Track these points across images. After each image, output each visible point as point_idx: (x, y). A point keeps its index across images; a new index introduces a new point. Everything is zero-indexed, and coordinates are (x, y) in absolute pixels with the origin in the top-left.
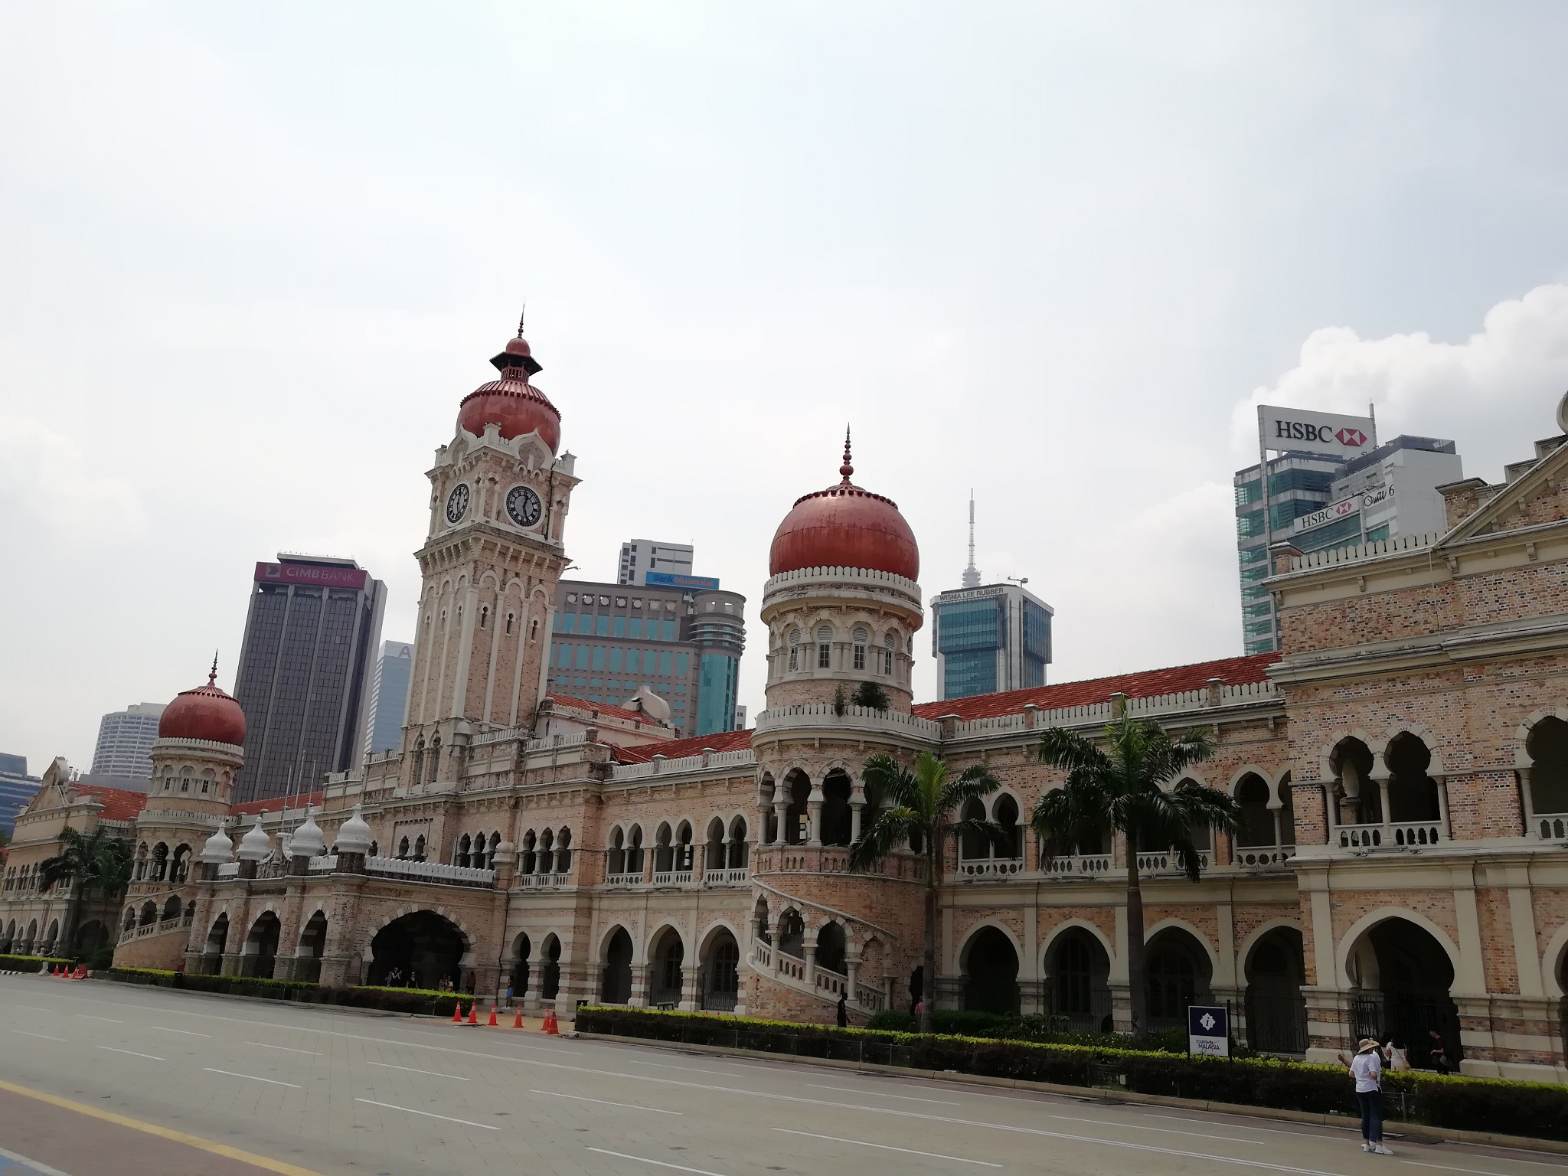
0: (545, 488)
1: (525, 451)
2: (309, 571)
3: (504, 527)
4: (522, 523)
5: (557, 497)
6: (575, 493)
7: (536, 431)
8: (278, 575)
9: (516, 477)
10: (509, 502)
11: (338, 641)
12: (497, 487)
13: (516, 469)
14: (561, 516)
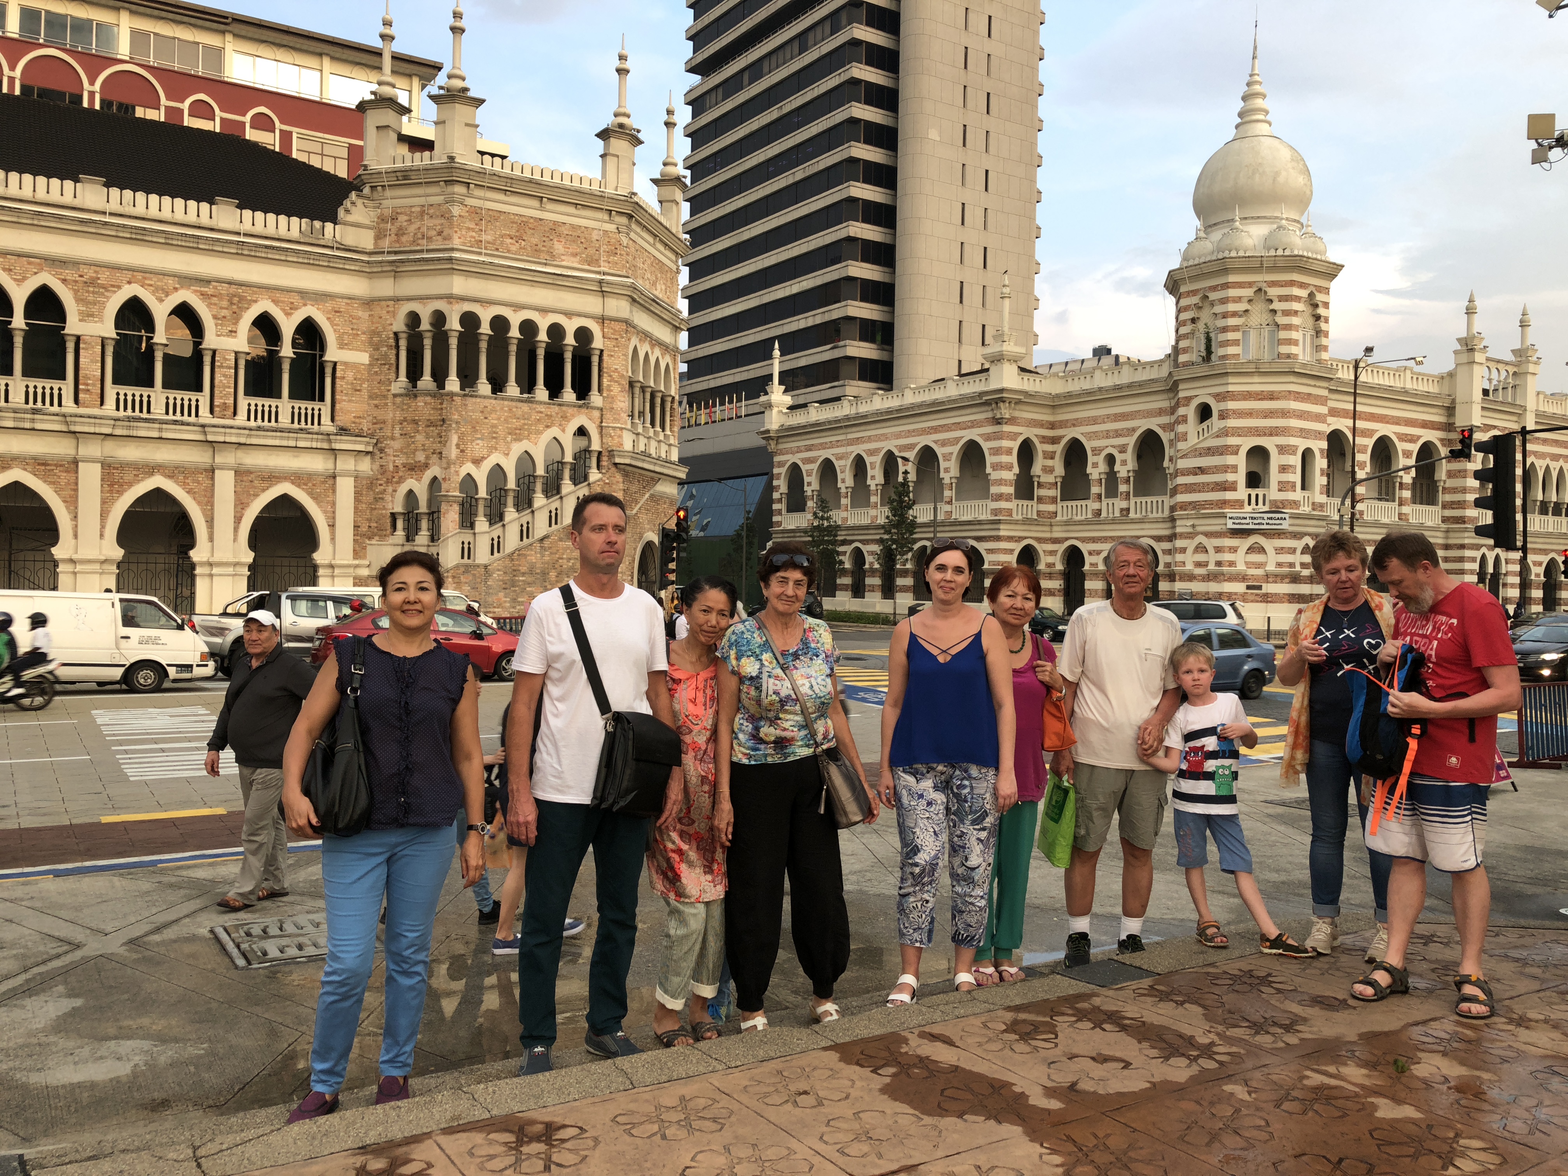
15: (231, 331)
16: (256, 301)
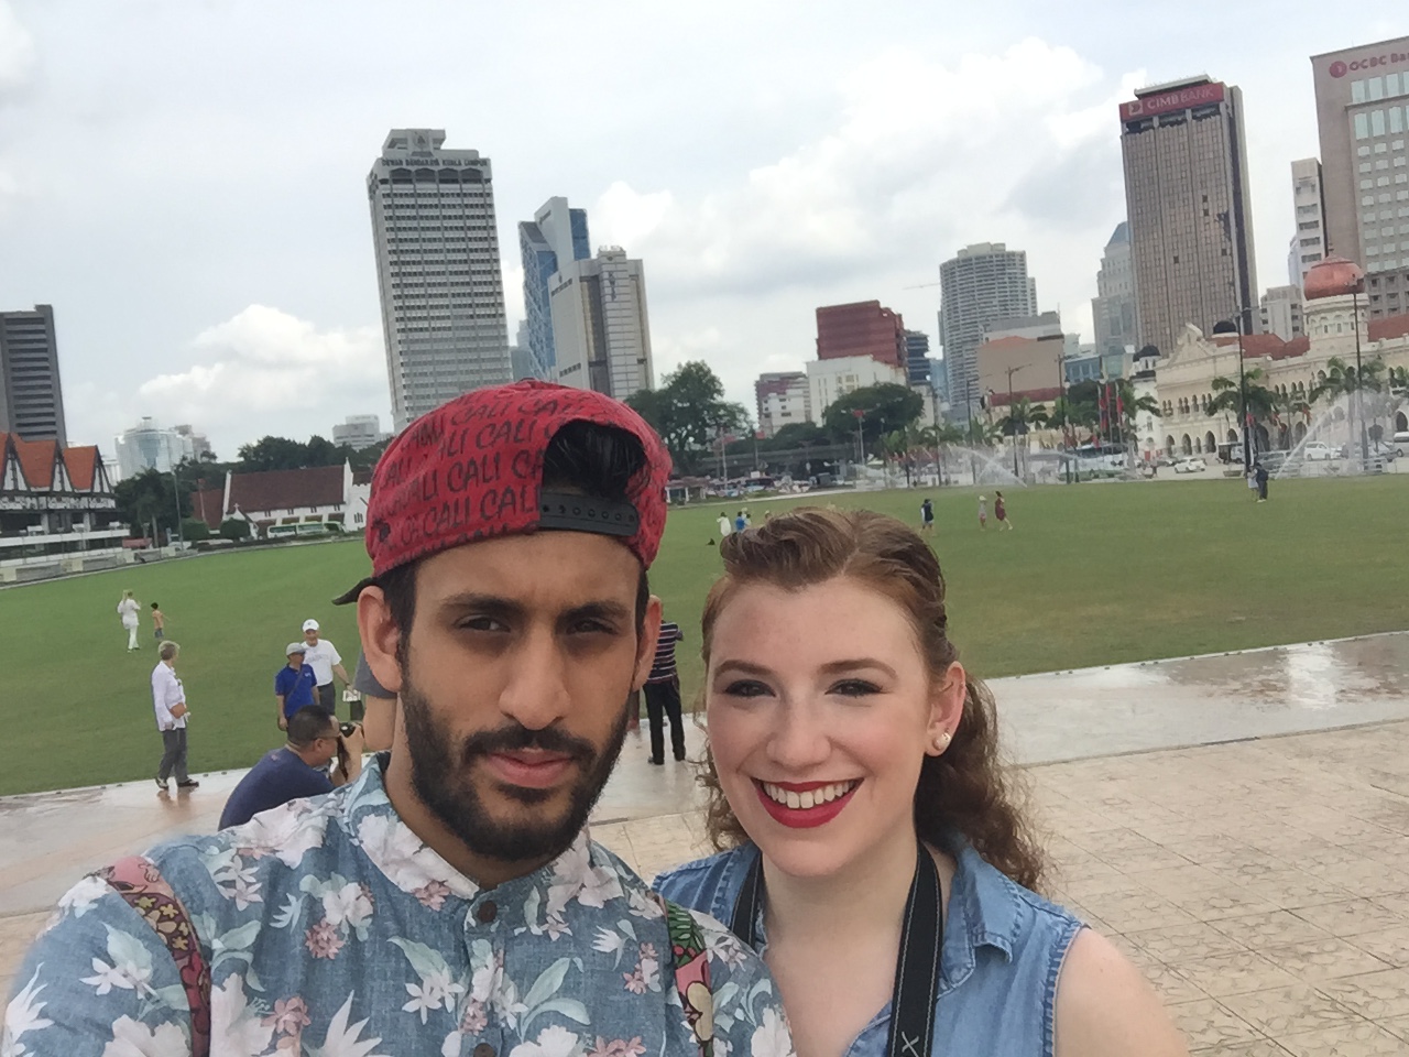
2: (1168, 99)
8: (1141, 111)
11: (1211, 156)
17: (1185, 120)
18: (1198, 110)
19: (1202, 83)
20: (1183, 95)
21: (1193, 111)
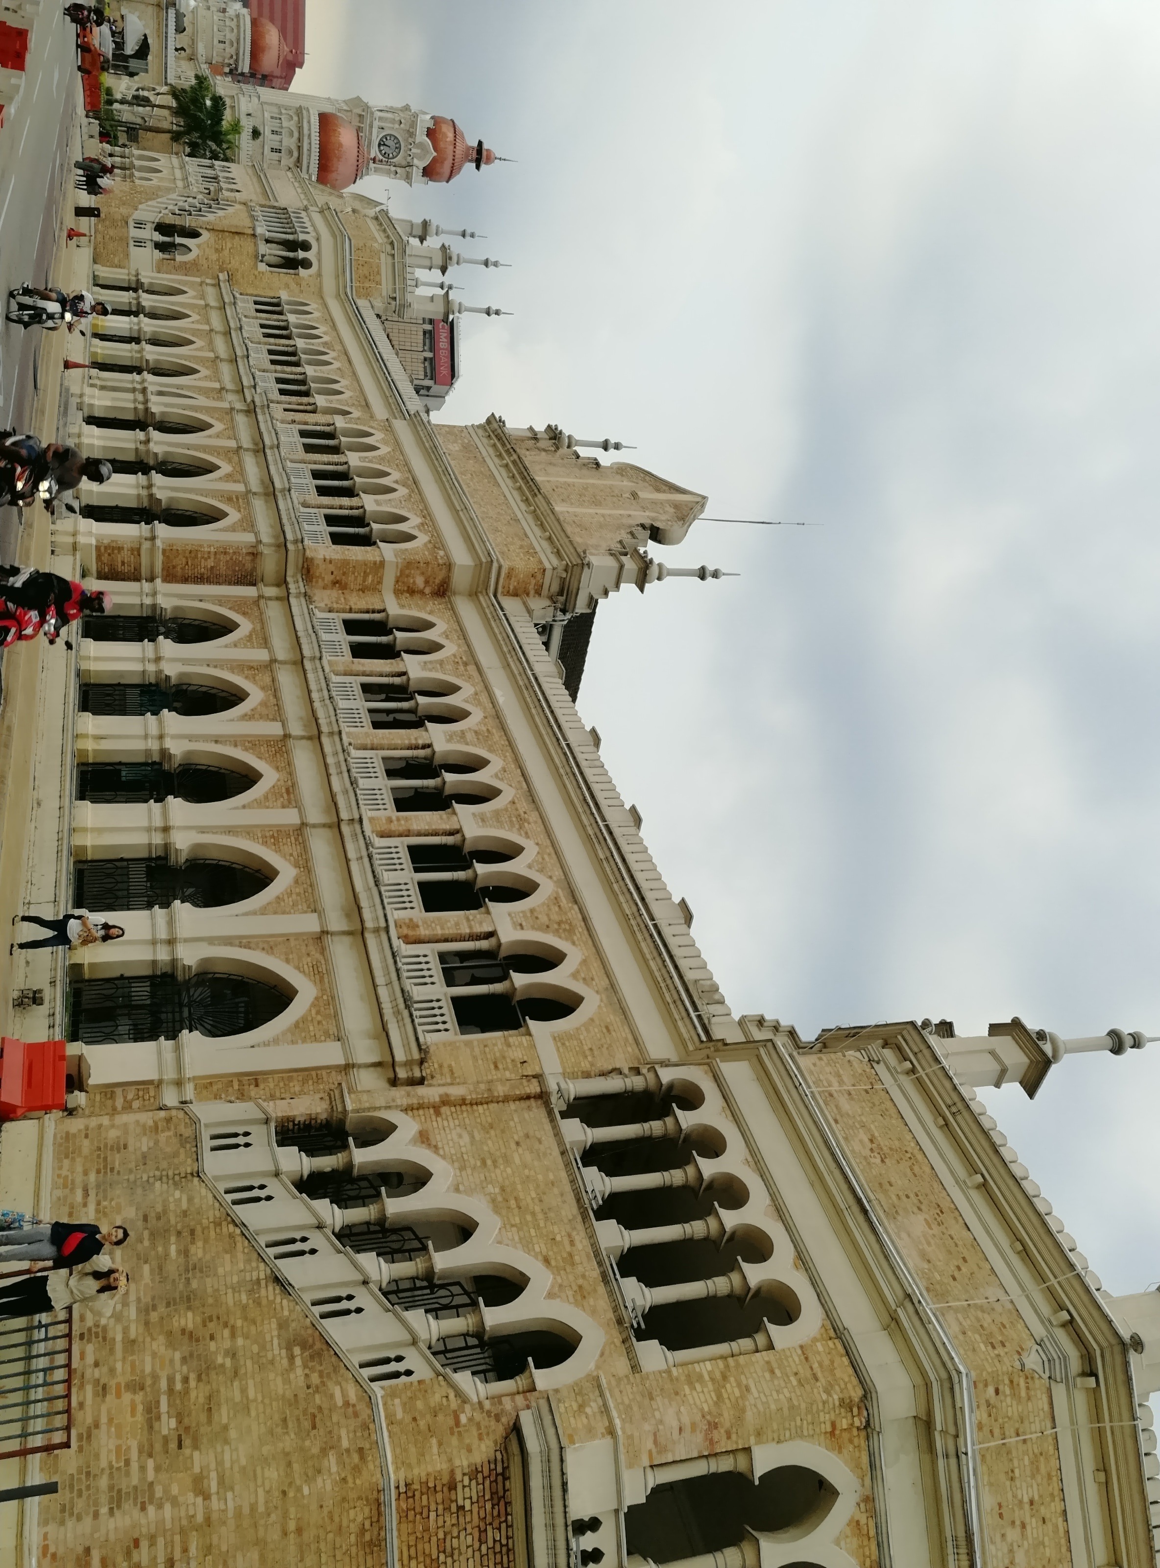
0: (404, 163)
1: (421, 146)
3: (375, 131)
4: (379, 145)
5: (399, 170)
6: (403, 184)
7: (435, 154)
9: (406, 140)
10: (391, 135)
12: (397, 126)
13: (410, 140)
14: (388, 173)
15: (521, 925)
16: (574, 943)
17: (424, 351)
18: (431, 364)
19: (453, 374)
20: (447, 353)
21: (431, 359)
